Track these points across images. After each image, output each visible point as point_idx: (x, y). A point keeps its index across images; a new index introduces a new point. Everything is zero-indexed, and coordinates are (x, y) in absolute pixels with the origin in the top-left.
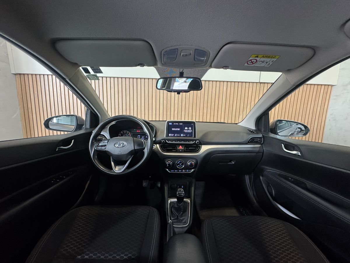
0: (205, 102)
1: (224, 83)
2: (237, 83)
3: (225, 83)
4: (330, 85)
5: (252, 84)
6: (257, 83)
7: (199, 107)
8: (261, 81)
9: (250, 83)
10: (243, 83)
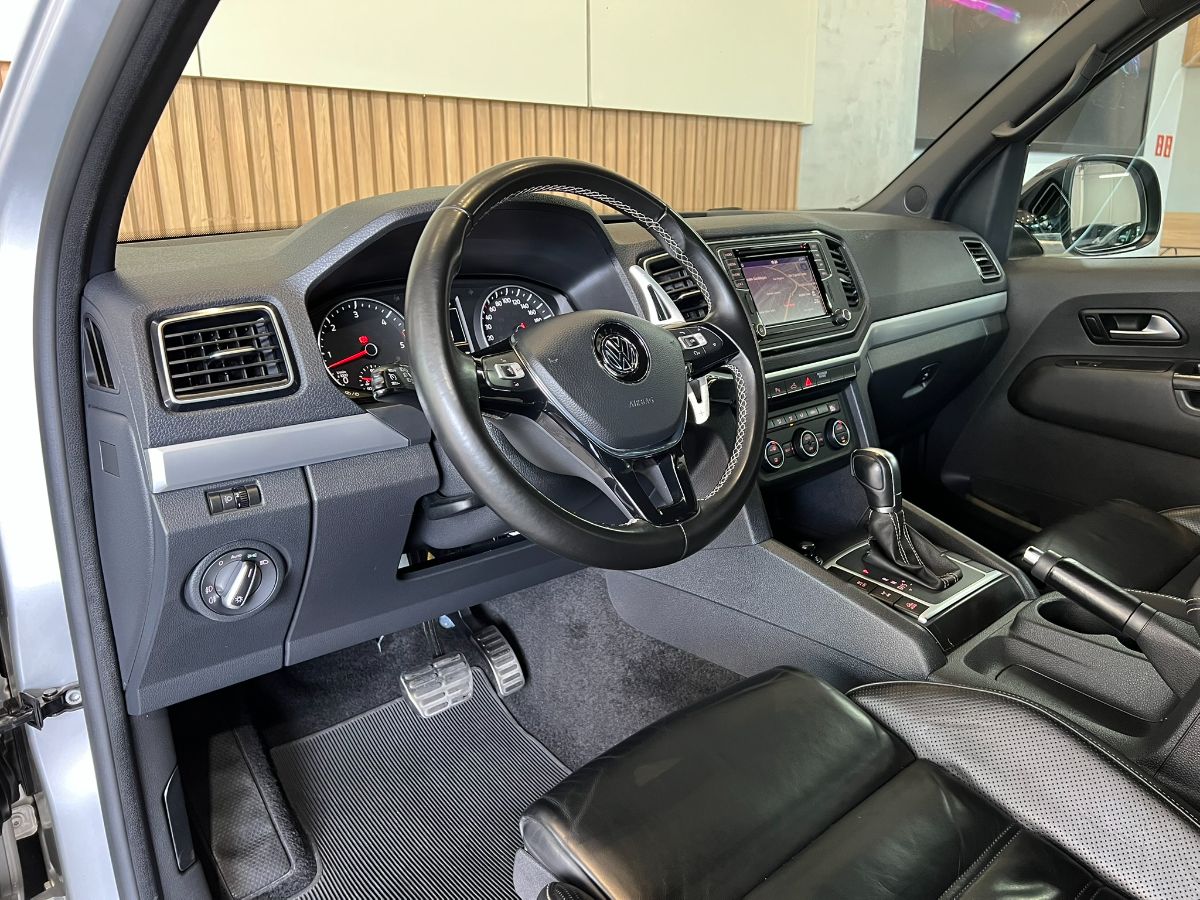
1: (442, 105)
2: (501, 109)
3: (449, 107)
4: (795, 123)
5: (561, 112)
6: (578, 108)
8: (595, 105)
9: (554, 112)
10: (525, 110)
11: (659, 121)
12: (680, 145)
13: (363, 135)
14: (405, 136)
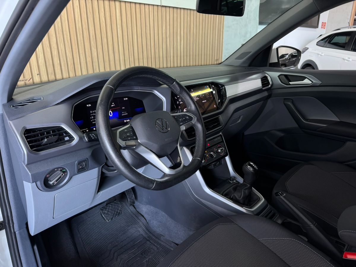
0: (91, 37)
2: (134, 5)
5: (153, 6)
6: (158, 6)
7: (83, 47)
8: (163, 4)
9: (150, 6)
10: (141, 5)
11: (182, 11)
12: (189, 19)
13: (90, 12)
14: (104, 13)
